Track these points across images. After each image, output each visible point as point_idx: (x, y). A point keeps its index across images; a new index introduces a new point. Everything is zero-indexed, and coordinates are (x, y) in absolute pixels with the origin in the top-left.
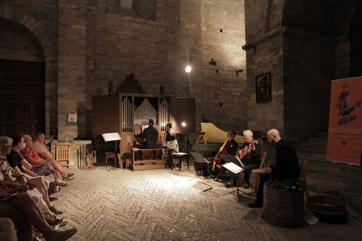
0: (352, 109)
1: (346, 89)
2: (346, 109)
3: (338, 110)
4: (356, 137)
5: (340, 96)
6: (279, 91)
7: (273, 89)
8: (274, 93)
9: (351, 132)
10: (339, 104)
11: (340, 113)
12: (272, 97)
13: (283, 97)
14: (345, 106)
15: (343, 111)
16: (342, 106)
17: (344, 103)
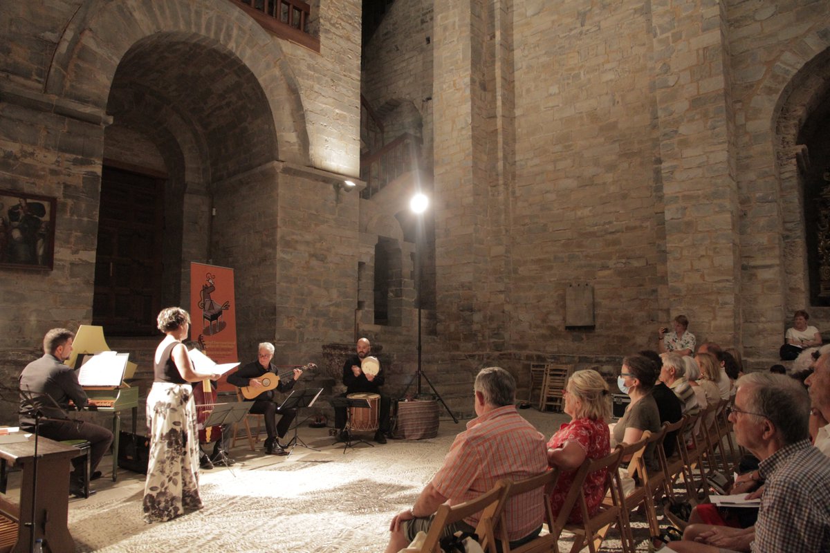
0: (220, 313)
1: (210, 281)
2: (213, 312)
3: (203, 313)
4: (229, 353)
5: (203, 290)
6: (81, 252)
7: (57, 243)
8: (62, 254)
9: (222, 346)
10: (202, 302)
11: (205, 317)
12: (55, 262)
13: (94, 270)
14: (212, 306)
15: (209, 315)
16: (207, 306)
17: (210, 302)
